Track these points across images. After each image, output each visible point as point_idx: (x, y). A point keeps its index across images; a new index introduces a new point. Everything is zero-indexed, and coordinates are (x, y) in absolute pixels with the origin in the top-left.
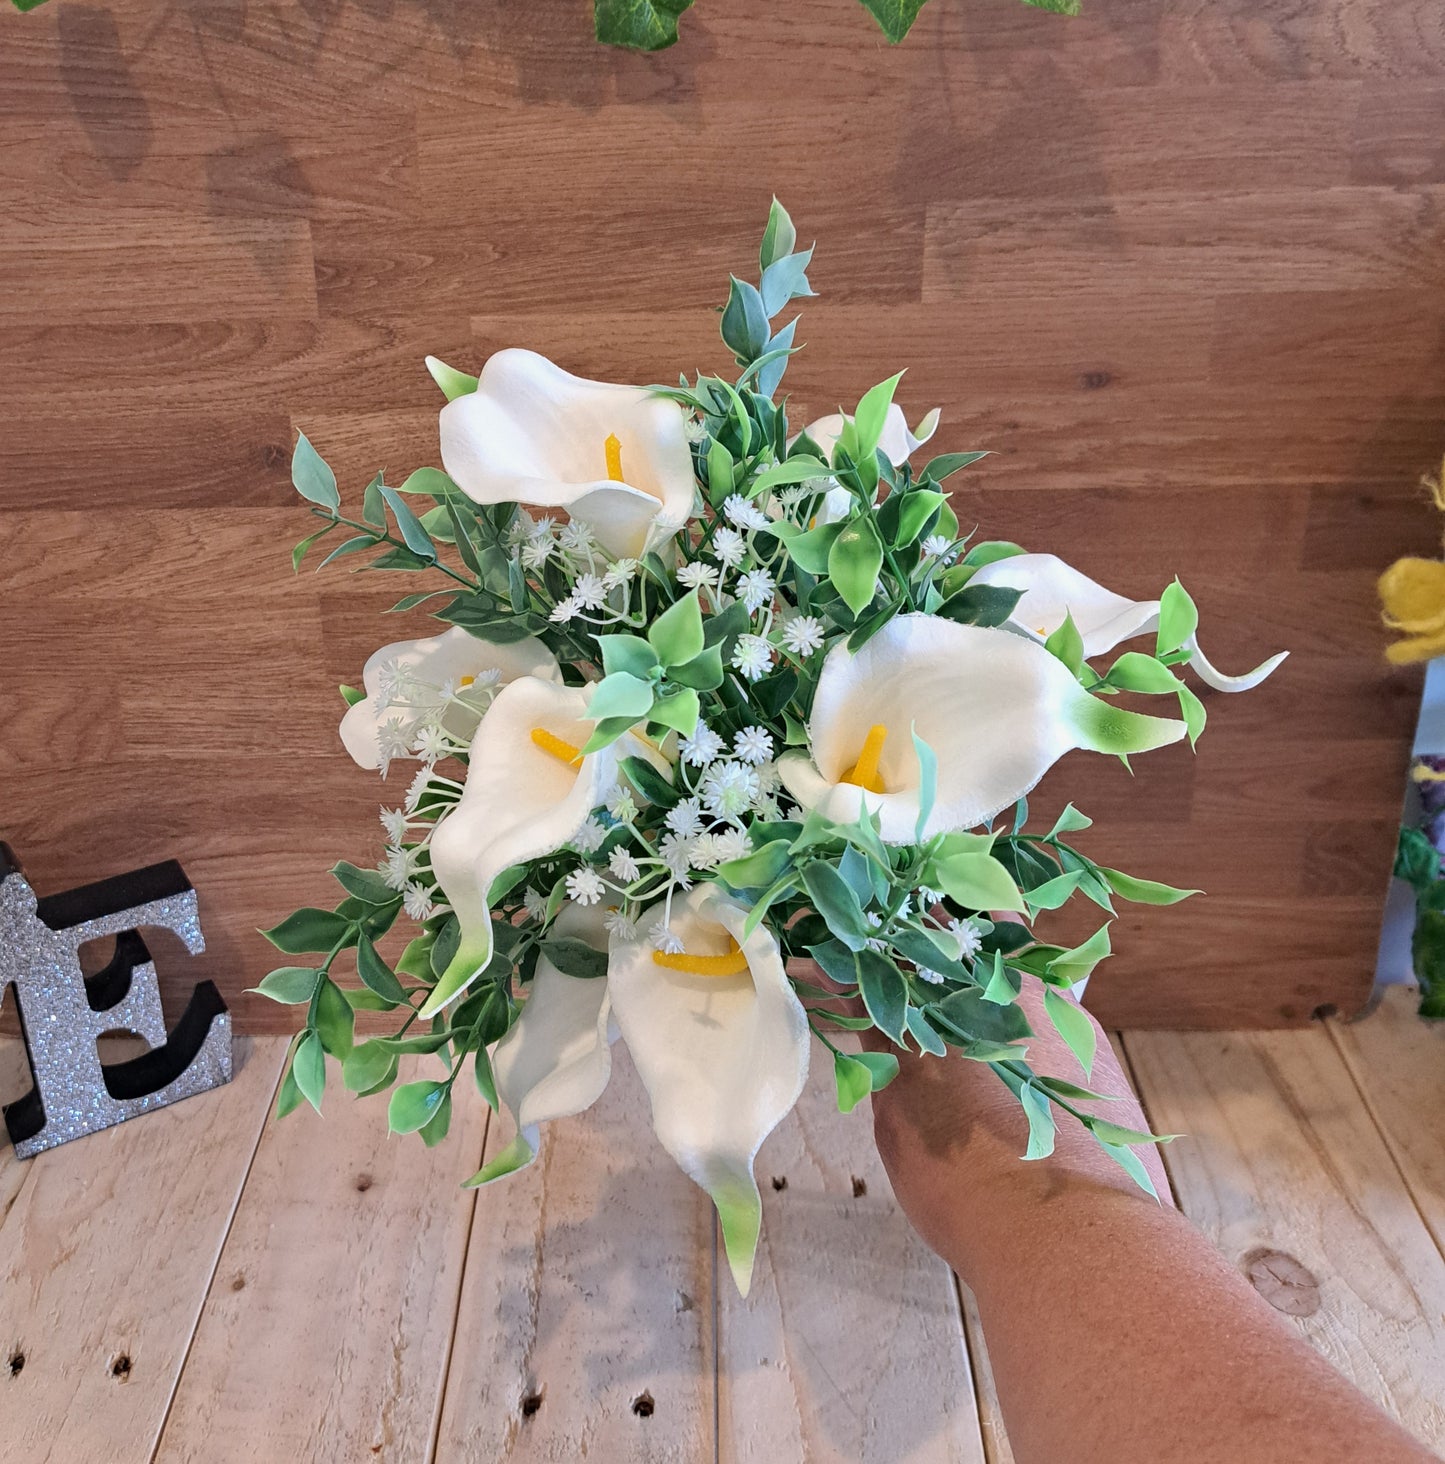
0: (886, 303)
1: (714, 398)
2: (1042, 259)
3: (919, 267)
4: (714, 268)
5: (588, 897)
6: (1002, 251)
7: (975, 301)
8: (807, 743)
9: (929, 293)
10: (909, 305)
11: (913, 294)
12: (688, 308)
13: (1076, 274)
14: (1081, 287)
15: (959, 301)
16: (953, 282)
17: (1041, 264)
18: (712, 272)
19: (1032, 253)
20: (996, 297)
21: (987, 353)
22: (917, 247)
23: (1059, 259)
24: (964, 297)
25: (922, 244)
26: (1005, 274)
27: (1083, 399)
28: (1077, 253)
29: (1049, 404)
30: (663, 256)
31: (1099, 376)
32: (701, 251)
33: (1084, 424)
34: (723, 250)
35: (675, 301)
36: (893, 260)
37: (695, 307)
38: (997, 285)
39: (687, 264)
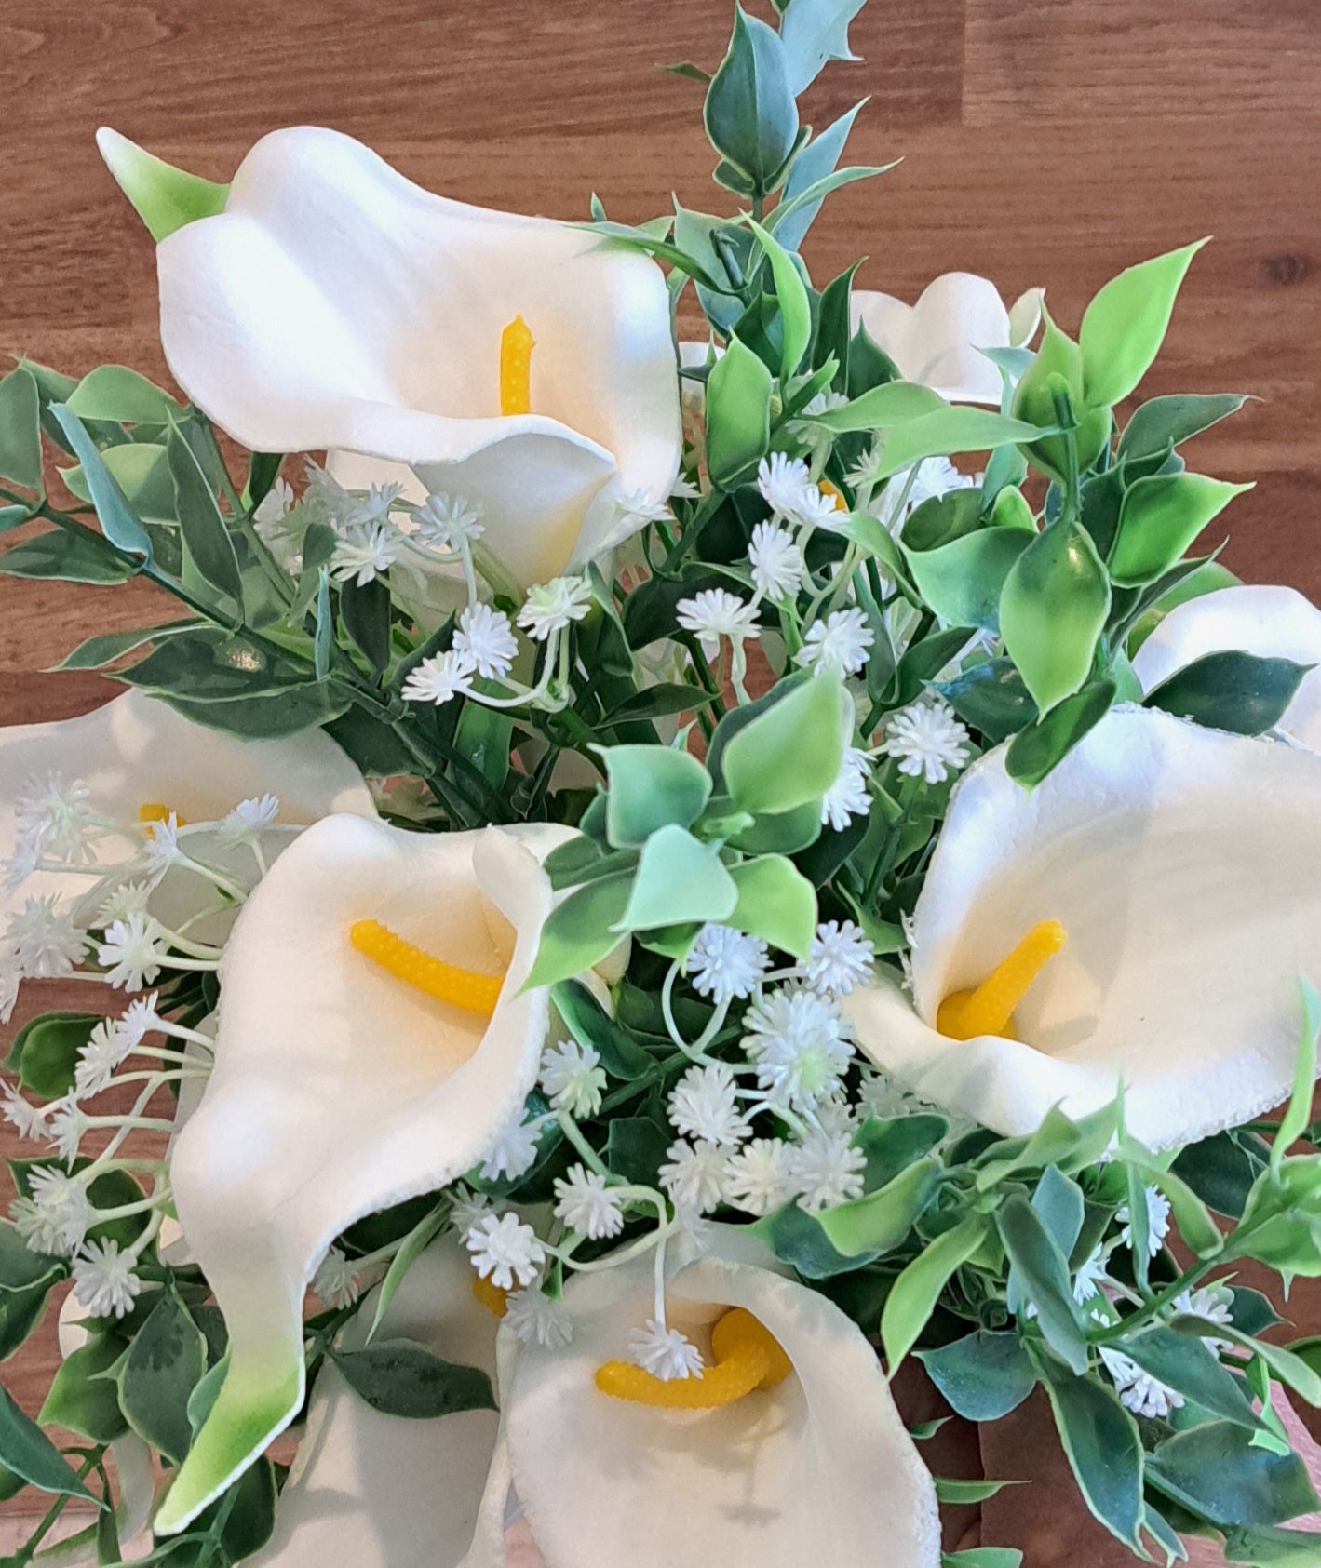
0: (896, 125)
1: (720, 254)
2: (1185, 45)
3: (955, 59)
4: (578, 57)
5: (513, 1271)
6: (1106, 29)
7: (1061, 122)
8: (900, 950)
9: (977, 107)
10: (940, 132)
11: (945, 108)
12: (530, 132)
13: (1242, 73)
14: (1256, 96)
15: (1031, 123)
16: (1019, 88)
17: (1182, 54)
18: (572, 66)
19: (1164, 32)
20: (1100, 116)
21: (1085, 218)
22: (953, 20)
23: (1214, 44)
24: (1039, 115)
25: (961, 15)
26: (1114, 72)
27: (1262, 304)
28: (1248, 34)
29: (1201, 314)
30: (479, 36)
31: (1291, 261)
32: (552, 27)
33: (1265, 352)
34: (593, 25)
35: (507, 120)
36: (907, 46)
37: (540, 131)
38: (1100, 91)
39: (526, 49)
